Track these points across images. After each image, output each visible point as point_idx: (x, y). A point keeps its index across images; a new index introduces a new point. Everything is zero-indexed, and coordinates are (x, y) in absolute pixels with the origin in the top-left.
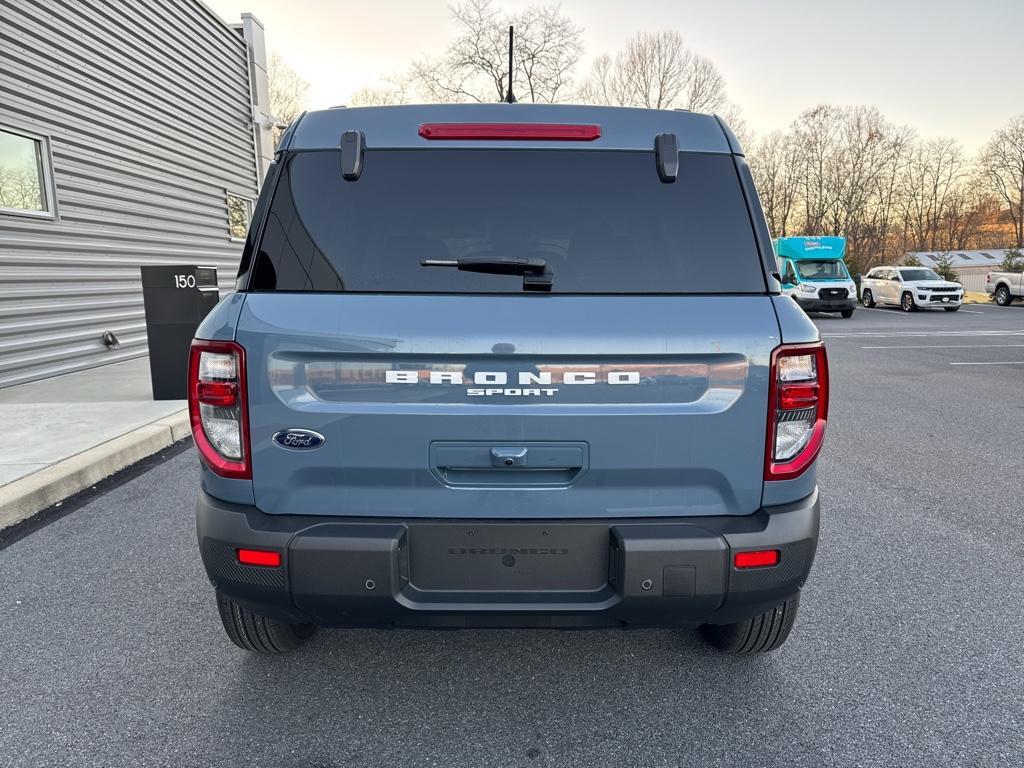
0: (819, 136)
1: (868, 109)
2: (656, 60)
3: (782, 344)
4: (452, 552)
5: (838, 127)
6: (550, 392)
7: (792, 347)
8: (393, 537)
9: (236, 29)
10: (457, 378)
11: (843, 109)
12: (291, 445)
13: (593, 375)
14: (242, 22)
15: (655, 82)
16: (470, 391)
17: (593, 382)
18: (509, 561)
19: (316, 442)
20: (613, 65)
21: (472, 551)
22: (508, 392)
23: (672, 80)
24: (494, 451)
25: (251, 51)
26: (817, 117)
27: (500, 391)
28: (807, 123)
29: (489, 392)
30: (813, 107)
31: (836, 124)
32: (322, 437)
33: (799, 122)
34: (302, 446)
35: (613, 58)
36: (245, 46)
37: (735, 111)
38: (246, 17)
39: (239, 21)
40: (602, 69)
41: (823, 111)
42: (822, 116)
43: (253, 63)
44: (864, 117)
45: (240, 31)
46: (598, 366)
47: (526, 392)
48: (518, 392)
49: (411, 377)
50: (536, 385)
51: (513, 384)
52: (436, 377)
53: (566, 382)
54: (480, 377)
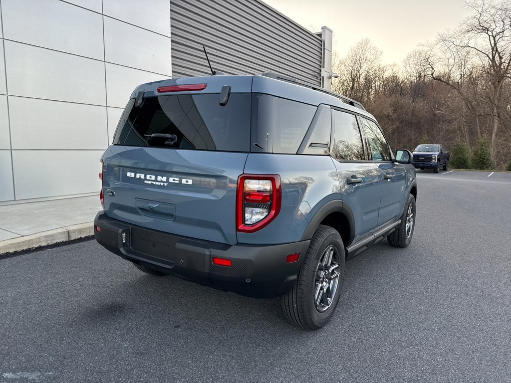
3: (243, 174)
6: (166, 184)
7: (248, 175)
8: (121, 228)
9: (317, 35)
10: (142, 176)
12: (109, 195)
13: (178, 179)
14: (321, 31)
16: (145, 181)
17: (178, 182)
18: (154, 246)
21: (145, 240)
22: (154, 183)
25: (324, 43)
27: (152, 182)
29: (150, 182)
34: (111, 195)
36: (321, 41)
38: (324, 28)
39: (320, 31)
43: (324, 49)
45: (320, 35)
46: (179, 176)
47: (159, 184)
48: (157, 183)
49: (133, 175)
50: (161, 181)
51: (156, 180)
52: (138, 176)
53: (170, 181)
54: (148, 177)
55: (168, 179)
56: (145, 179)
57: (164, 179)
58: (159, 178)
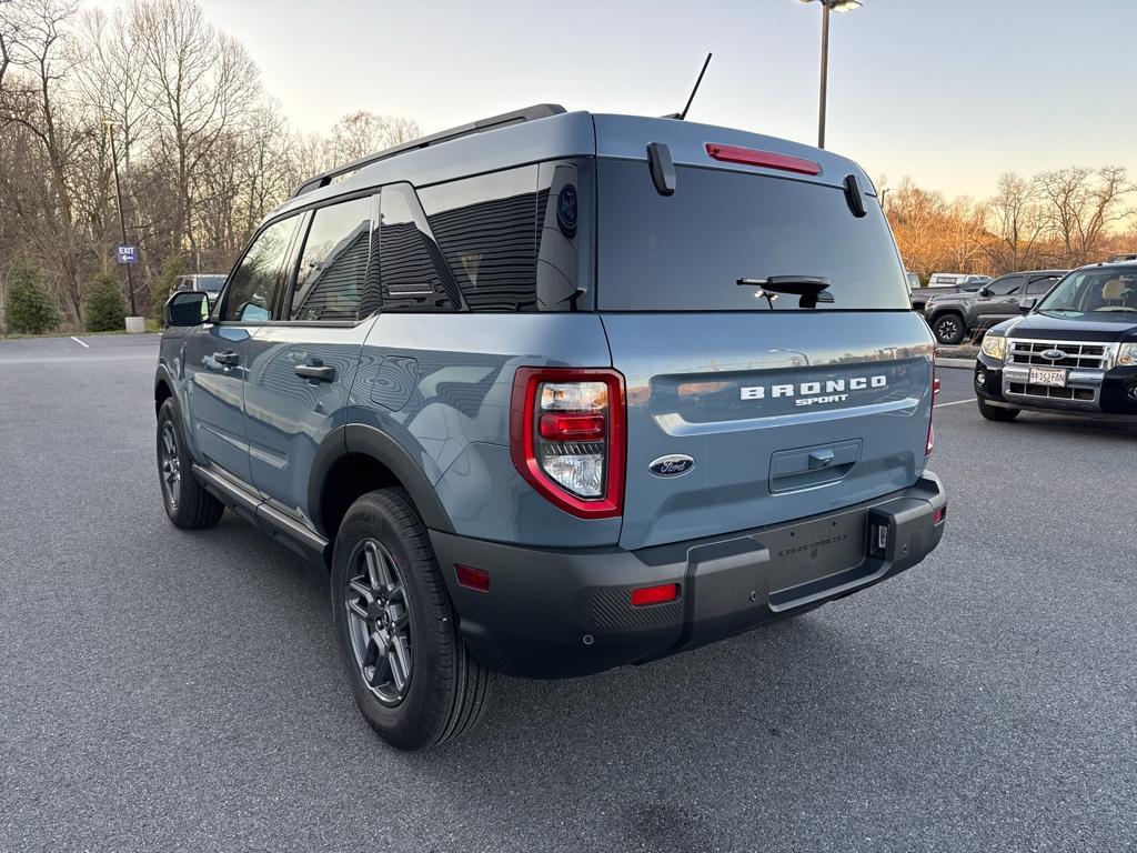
0: (363, 145)
1: (408, 122)
2: (170, 29)
4: (781, 554)
5: (381, 137)
6: (844, 397)
10: (789, 390)
11: (384, 119)
12: (667, 472)
13: (864, 380)
15: (172, 55)
16: (798, 401)
17: (865, 386)
19: (689, 464)
20: (109, 24)
21: (794, 551)
22: (820, 400)
23: (194, 56)
24: (813, 454)
26: (358, 123)
27: (816, 400)
28: (348, 128)
29: (810, 401)
30: (353, 113)
31: (378, 134)
32: (691, 459)
33: (340, 126)
34: (677, 471)
35: (108, 13)
37: (274, 105)
40: (94, 25)
41: (364, 118)
42: (363, 123)
44: (405, 129)
46: (866, 372)
47: (831, 398)
48: (827, 399)
49: (760, 392)
50: (836, 392)
51: (824, 392)
52: (776, 391)
53: (852, 388)
54: (804, 388)
55: (847, 385)
56: (798, 394)
57: (841, 386)
58: (830, 386)
